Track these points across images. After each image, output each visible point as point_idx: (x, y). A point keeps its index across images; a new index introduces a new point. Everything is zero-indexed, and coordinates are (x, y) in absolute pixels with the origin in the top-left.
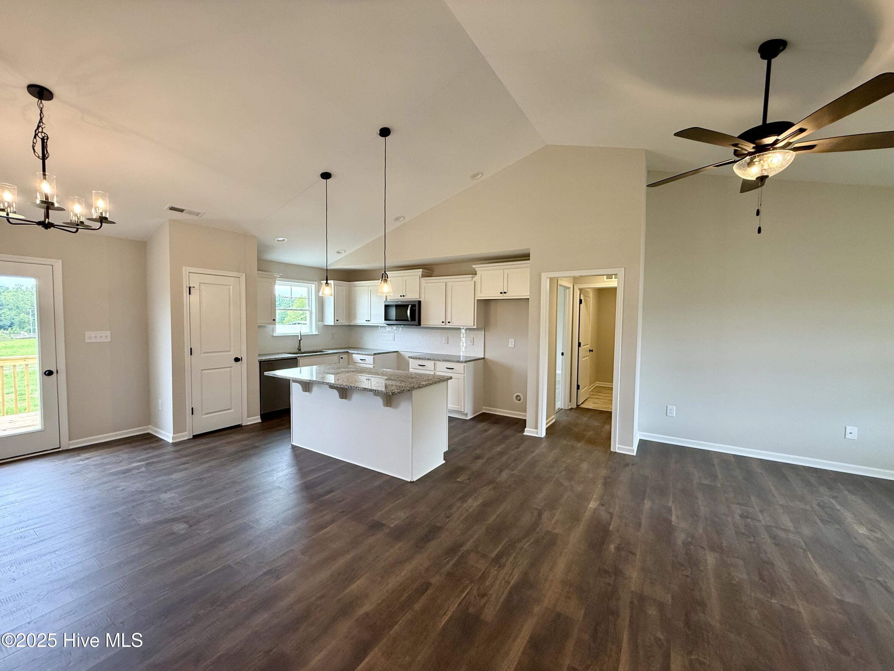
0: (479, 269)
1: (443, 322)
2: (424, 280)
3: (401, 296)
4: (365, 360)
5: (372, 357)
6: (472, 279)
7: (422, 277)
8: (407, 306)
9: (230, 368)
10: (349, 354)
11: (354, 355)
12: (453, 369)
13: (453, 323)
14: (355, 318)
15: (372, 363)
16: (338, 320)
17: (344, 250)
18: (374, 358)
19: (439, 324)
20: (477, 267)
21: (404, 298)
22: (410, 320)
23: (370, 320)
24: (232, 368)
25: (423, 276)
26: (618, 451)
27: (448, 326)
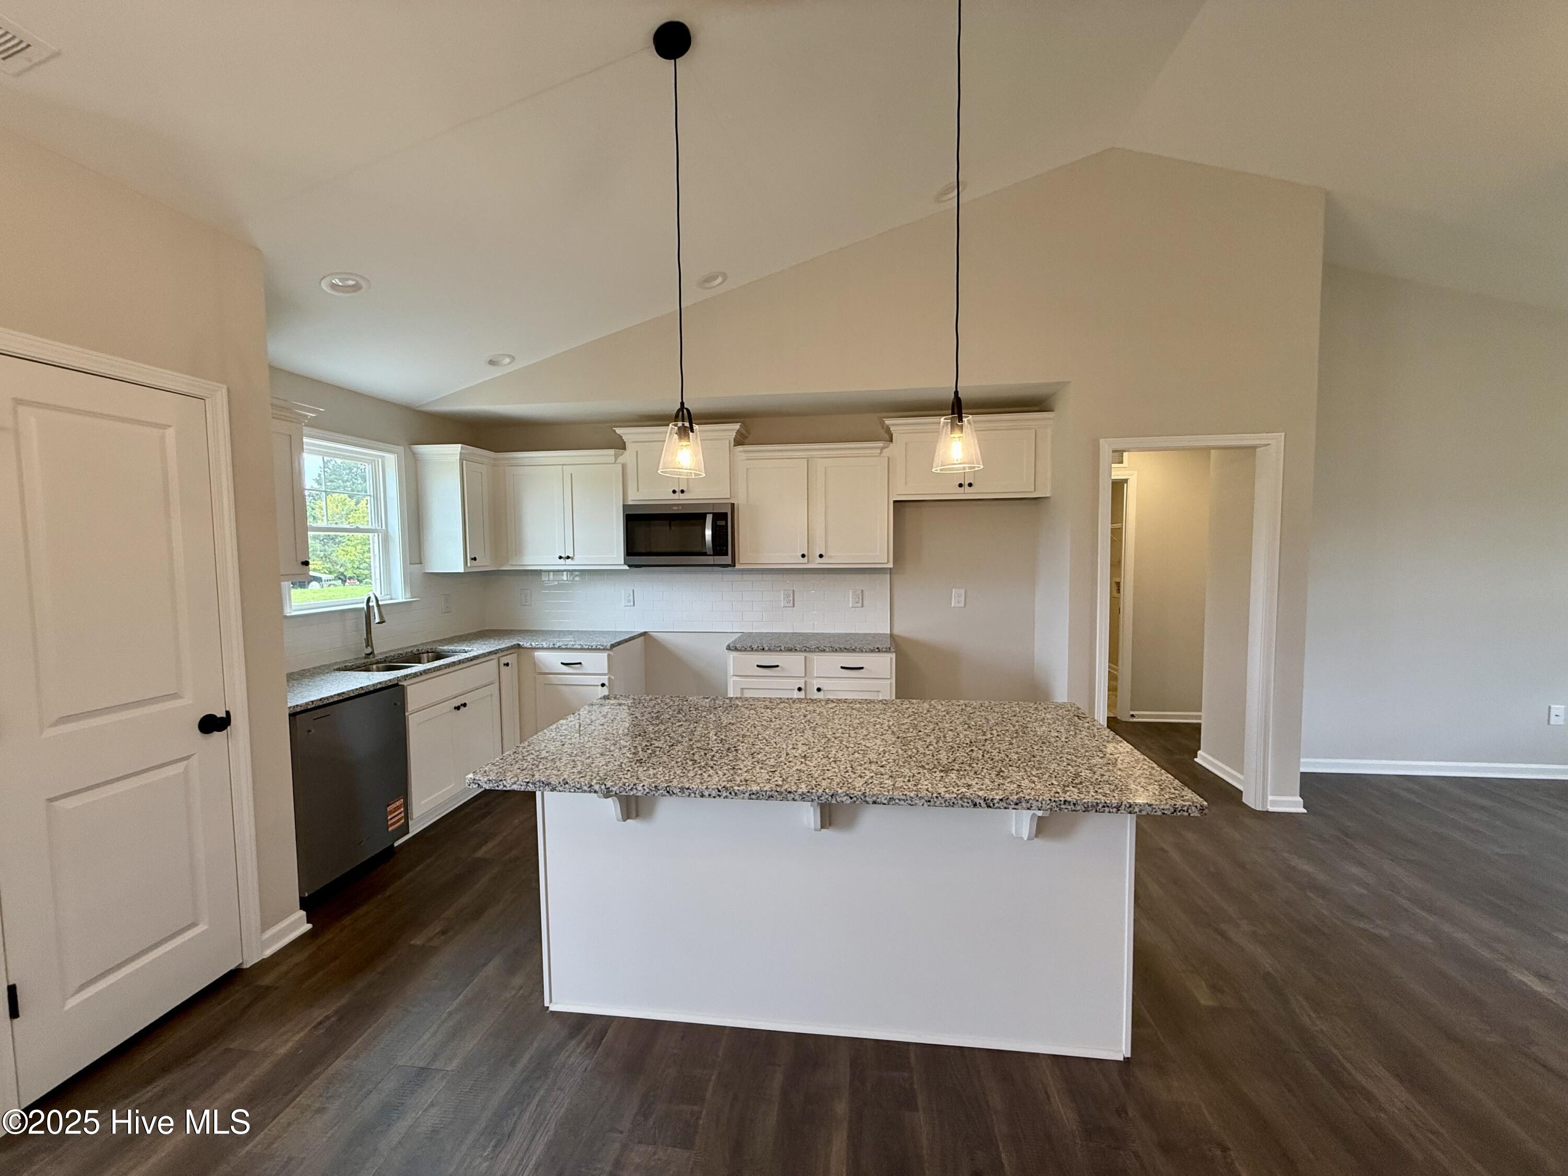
0: (897, 428)
1: (803, 556)
2: (745, 451)
3: (674, 492)
4: (580, 663)
5: (604, 655)
6: (881, 453)
7: (735, 446)
8: (702, 517)
9: (185, 762)
10: (521, 650)
11: (538, 654)
12: (862, 668)
13: (830, 557)
14: (518, 550)
15: (606, 672)
16: (475, 559)
17: (509, 356)
18: (609, 655)
19: (791, 559)
20: (897, 425)
21: (682, 496)
22: (710, 551)
23: (571, 555)
24: (194, 761)
25: (739, 441)
26: (1271, 809)
27: (817, 564)
